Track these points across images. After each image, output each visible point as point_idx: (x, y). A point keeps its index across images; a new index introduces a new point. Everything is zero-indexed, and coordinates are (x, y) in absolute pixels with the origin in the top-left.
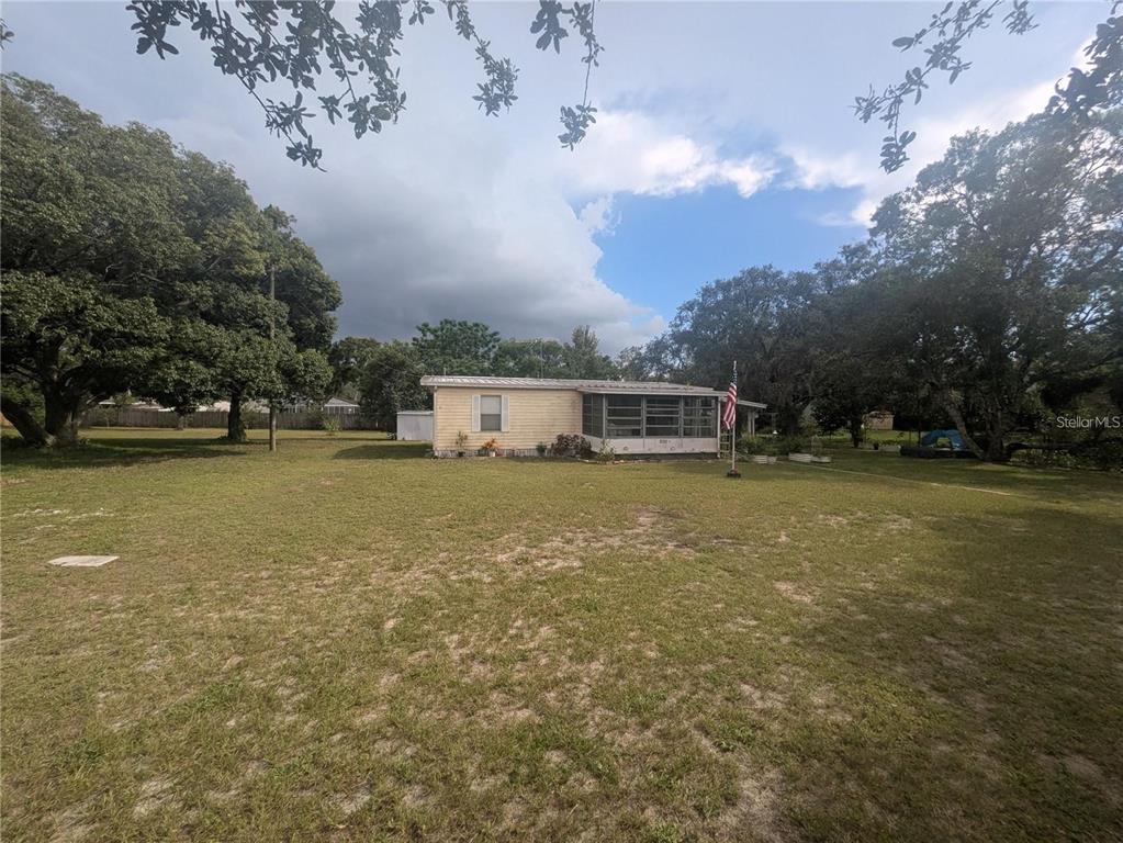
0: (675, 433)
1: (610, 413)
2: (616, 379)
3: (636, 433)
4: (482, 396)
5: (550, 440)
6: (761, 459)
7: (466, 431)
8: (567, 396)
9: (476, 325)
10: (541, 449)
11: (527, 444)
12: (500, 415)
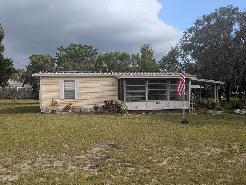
0: (164, 99)
1: (128, 88)
2: (158, 70)
3: (143, 99)
4: (65, 81)
5: (100, 104)
6: (213, 112)
7: (56, 99)
8: (110, 80)
9: (86, 46)
10: (96, 108)
11: (88, 105)
12: (74, 91)
